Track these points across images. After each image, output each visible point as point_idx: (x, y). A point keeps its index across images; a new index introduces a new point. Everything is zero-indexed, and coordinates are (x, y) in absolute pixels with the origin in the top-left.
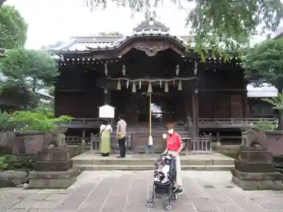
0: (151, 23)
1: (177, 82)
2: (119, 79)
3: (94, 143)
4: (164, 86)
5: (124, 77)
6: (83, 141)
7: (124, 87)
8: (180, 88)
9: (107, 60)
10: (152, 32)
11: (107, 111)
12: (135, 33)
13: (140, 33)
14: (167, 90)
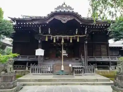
0: (64, 6)
1: (77, 37)
2: (47, 35)
3: (32, 69)
4: (69, 40)
5: (49, 34)
6: (27, 68)
7: (49, 40)
8: (78, 41)
9: (41, 24)
10: (65, 10)
11: (40, 52)
12: (56, 10)
13: (58, 10)
14: (71, 41)
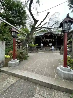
2: (44, 40)
3: (40, 49)
9: (42, 37)
10: (48, 32)
11: (42, 45)
14: (51, 41)
